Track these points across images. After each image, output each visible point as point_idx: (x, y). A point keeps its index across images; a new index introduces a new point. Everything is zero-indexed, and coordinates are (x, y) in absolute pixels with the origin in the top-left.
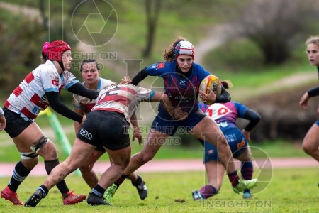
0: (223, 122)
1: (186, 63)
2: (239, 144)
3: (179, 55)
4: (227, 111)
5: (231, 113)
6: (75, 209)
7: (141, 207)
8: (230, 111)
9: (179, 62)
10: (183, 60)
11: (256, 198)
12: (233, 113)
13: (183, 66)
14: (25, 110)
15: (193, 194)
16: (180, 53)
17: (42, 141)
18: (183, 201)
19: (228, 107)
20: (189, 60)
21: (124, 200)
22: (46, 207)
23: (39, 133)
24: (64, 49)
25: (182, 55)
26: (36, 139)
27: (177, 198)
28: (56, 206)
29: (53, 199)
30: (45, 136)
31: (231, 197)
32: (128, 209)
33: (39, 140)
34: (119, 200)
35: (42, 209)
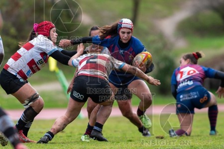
0: (190, 80)
1: (126, 35)
2: (201, 99)
3: (121, 28)
4: (194, 72)
5: (198, 74)
6: (78, 145)
7: (130, 143)
8: (197, 72)
9: (121, 34)
10: (124, 33)
11: (220, 135)
12: (200, 74)
13: (124, 38)
14: (21, 73)
15: (170, 132)
16: (122, 27)
17: (35, 96)
18: (162, 138)
19: (196, 69)
20: (128, 33)
21: (116, 138)
22: (55, 143)
23: (32, 90)
24: (51, 27)
25: (124, 28)
26: (30, 95)
27: (158, 135)
28: (63, 143)
29: (60, 137)
30: (38, 93)
31: (199, 134)
32: (119, 144)
33: (33, 96)
34: (112, 137)
35: (52, 145)
